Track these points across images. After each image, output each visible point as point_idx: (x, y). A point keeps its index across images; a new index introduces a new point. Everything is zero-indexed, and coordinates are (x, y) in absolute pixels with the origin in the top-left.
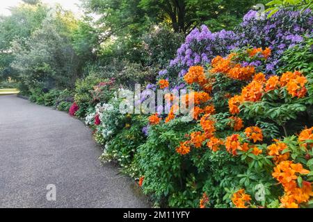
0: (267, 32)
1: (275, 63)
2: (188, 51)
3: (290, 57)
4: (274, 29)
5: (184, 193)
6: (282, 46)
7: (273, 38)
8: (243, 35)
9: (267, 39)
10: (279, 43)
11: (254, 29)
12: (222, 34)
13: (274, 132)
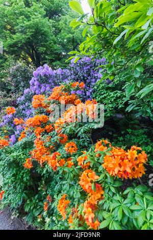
0: (85, 71)
1: (91, 91)
2: (36, 83)
3: (98, 87)
4: (89, 69)
5: (36, 197)
6: (93, 80)
7: (89, 75)
8: (72, 72)
9: (85, 75)
10: (92, 78)
11: (78, 68)
12: (59, 71)
13: (88, 141)
